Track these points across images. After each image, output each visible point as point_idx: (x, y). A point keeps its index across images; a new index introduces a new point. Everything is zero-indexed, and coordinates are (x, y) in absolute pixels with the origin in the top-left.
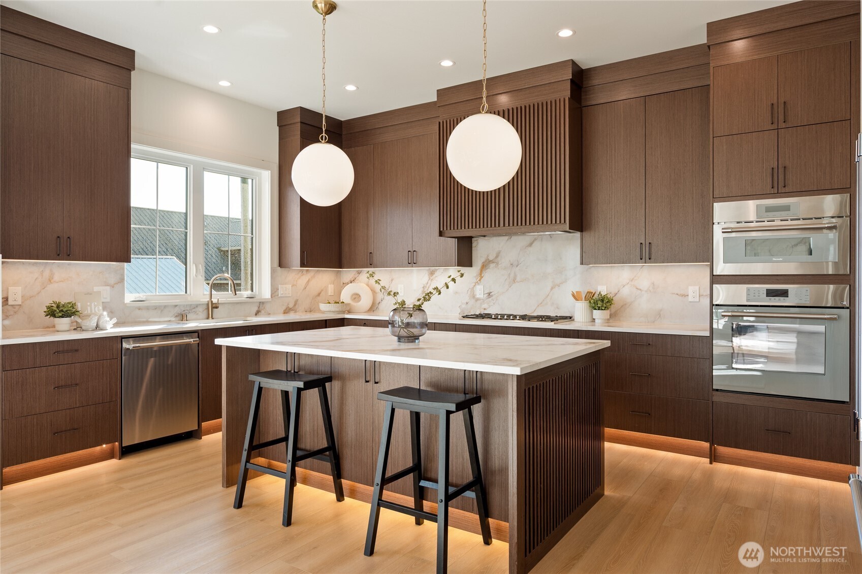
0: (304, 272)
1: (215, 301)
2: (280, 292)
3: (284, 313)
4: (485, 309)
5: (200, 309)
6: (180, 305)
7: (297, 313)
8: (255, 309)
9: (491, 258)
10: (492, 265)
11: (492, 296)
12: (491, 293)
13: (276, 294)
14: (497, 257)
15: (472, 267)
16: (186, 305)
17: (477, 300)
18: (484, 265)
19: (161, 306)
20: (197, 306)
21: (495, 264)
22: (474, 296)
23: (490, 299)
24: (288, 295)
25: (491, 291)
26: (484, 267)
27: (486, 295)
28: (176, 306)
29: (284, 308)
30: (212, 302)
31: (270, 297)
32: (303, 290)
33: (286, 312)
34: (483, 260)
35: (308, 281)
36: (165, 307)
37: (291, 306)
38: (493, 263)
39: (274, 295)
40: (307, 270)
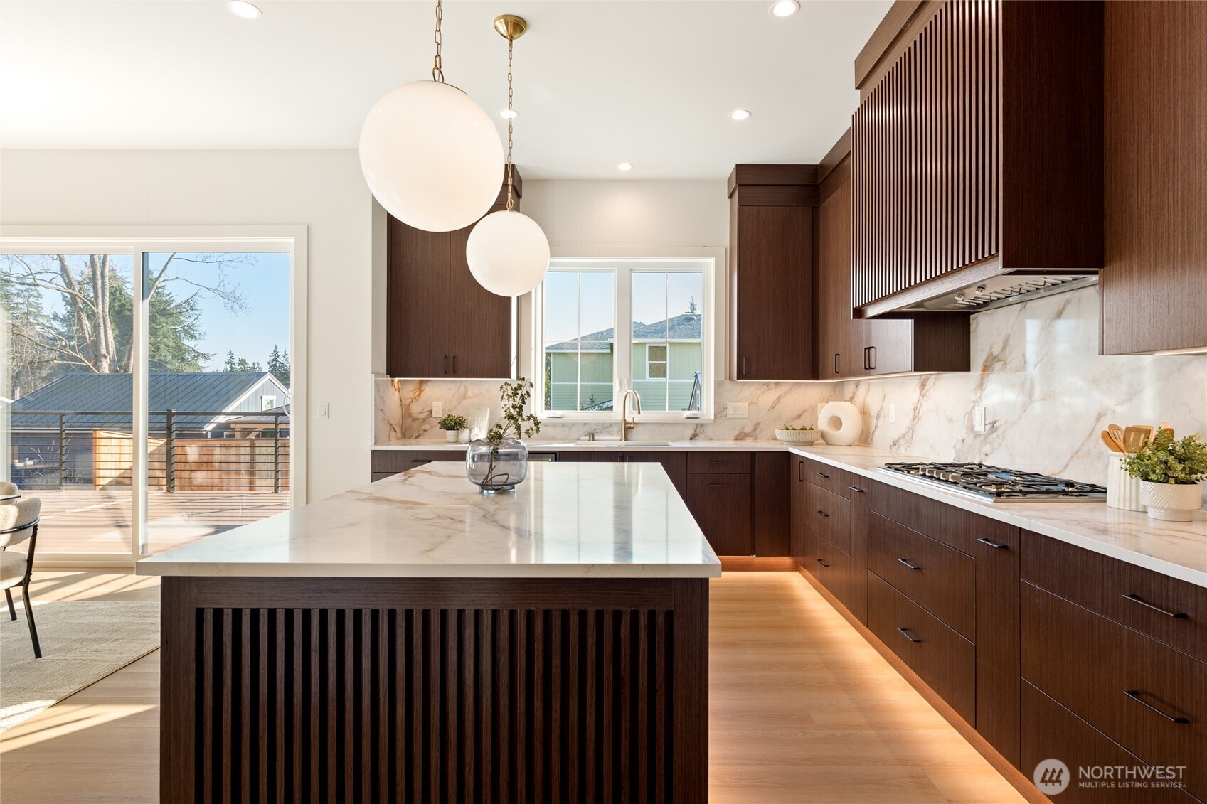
0: (772, 386)
1: (629, 420)
2: (729, 412)
3: (736, 439)
4: (986, 455)
5: (615, 429)
6: (591, 424)
7: (758, 441)
8: (691, 432)
9: (996, 352)
10: (998, 366)
11: (997, 428)
12: (995, 422)
13: (724, 413)
14: (1004, 349)
15: (969, 370)
16: (598, 424)
17: (977, 435)
18: (985, 366)
19: (569, 424)
20: (611, 425)
21: (1001, 363)
22: (972, 429)
23: (995, 434)
24: (743, 416)
25: (996, 419)
26: (986, 368)
27: (988, 427)
28: (586, 424)
29: (736, 432)
30: (625, 420)
31: (713, 418)
32: (770, 409)
33: (740, 437)
34: (984, 356)
35: (779, 398)
36: (574, 424)
37: (747, 430)
38: (999, 361)
39: (719, 415)
40: (776, 383)
